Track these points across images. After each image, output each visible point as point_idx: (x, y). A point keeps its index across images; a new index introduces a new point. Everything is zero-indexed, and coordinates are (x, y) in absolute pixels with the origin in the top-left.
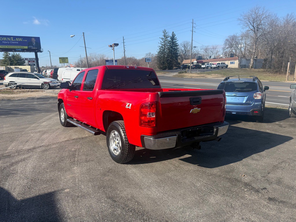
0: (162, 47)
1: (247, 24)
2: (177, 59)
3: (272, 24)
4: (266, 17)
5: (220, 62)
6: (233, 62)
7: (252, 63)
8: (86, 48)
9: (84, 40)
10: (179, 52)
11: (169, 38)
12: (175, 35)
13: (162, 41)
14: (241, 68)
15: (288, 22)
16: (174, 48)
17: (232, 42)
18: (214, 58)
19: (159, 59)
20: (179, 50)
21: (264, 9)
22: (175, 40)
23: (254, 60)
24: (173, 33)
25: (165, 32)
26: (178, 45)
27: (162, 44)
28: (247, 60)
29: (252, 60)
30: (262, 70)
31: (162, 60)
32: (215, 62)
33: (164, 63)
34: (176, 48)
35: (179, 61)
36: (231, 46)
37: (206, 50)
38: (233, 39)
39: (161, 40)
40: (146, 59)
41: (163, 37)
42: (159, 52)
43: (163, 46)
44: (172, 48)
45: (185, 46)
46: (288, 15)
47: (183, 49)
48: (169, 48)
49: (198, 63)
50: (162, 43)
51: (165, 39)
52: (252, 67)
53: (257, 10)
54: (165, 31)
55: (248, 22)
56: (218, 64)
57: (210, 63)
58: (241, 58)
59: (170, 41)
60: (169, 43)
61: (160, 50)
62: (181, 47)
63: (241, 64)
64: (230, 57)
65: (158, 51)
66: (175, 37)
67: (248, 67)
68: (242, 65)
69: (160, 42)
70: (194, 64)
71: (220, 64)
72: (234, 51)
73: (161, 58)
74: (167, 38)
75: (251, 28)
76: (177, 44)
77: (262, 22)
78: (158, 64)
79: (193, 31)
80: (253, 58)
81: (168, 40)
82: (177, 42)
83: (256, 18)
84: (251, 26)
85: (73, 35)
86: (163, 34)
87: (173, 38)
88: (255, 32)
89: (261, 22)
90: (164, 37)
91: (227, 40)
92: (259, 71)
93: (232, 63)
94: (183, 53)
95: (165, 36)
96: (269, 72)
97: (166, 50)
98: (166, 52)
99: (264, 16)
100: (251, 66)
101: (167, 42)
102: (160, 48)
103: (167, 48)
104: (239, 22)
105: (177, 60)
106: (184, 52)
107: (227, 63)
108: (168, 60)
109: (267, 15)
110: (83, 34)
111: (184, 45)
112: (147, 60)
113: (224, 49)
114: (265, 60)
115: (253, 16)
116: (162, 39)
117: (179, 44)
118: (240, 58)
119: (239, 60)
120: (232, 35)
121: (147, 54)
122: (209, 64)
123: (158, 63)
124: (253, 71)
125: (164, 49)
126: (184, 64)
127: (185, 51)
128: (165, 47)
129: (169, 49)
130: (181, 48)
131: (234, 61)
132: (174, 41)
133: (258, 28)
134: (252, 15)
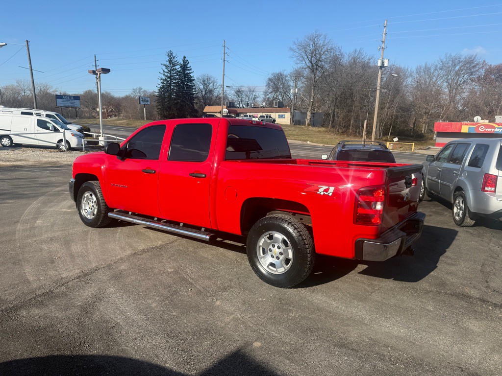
0: (165, 80)
1: (303, 57)
2: (192, 103)
3: (335, 61)
4: (327, 50)
5: (264, 114)
6: (282, 115)
7: (309, 117)
8: (32, 70)
9: (28, 55)
10: (195, 91)
11: (178, 66)
12: (188, 64)
13: (166, 70)
14: (294, 125)
15: (355, 61)
16: (187, 85)
17: (277, 83)
18: (254, 107)
19: (160, 100)
20: (195, 89)
21: (325, 39)
22: (189, 70)
23: (312, 113)
24: (185, 57)
25: (170, 55)
26: (194, 80)
27: (166, 76)
28: (301, 113)
29: (309, 113)
30: (323, 129)
31: (166, 102)
32: (255, 114)
33: (169, 108)
34: (190, 84)
35: (196, 107)
36: (276, 89)
37: (239, 92)
38: (279, 79)
39: (164, 67)
40: (141, 99)
41: (168, 64)
42: (161, 88)
43: (168, 79)
44: (184, 84)
45: (204, 84)
46: (356, 51)
47: (202, 87)
48: (178, 82)
49: (229, 112)
50: (166, 74)
51: (171, 67)
52: (309, 125)
53: (316, 39)
54: (172, 54)
55: (304, 55)
56: (261, 116)
57: (248, 114)
58: (294, 109)
59: (179, 72)
60: (177, 75)
61: (163, 86)
62: (198, 83)
63: (294, 119)
64: (279, 107)
65: (159, 86)
66: (188, 66)
67: (304, 124)
68: (296, 121)
69: (162, 72)
70: (224, 114)
71: (263, 117)
72: (280, 98)
73: (164, 99)
74: (174, 65)
75: (308, 65)
76: (192, 78)
77: (323, 57)
78: (158, 109)
79: (224, 60)
80: (311, 110)
81: (176, 69)
82: (192, 75)
83: (315, 50)
84: (307, 61)
85: (5, 44)
86: (167, 58)
87: (185, 67)
88: (313, 71)
89: (320, 57)
90: (170, 64)
91: (270, 80)
92: (319, 131)
93: (280, 117)
94: (202, 94)
95: (170, 62)
96: (333, 132)
97: (173, 86)
98: (173, 89)
99: (325, 49)
100: (307, 122)
101: (175, 73)
102: (162, 81)
103: (174, 83)
104: (291, 53)
105: (193, 106)
106: (204, 93)
107: (274, 115)
108: (177, 103)
109: (328, 48)
110: (26, 42)
111: (204, 81)
112: (142, 101)
113: (266, 93)
114: (328, 115)
115: (311, 46)
116: (166, 66)
117: (195, 78)
118: (292, 110)
119: (291, 113)
120: (278, 72)
121: (135, 91)
122: (247, 116)
123: (160, 107)
124: (312, 130)
125: (170, 83)
126: (206, 112)
127: (206, 91)
128: (171, 80)
129: (177, 85)
130: (198, 85)
131: (284, 114)
132: (187, 72)
133: (317, 65)
134: (308, 45)
